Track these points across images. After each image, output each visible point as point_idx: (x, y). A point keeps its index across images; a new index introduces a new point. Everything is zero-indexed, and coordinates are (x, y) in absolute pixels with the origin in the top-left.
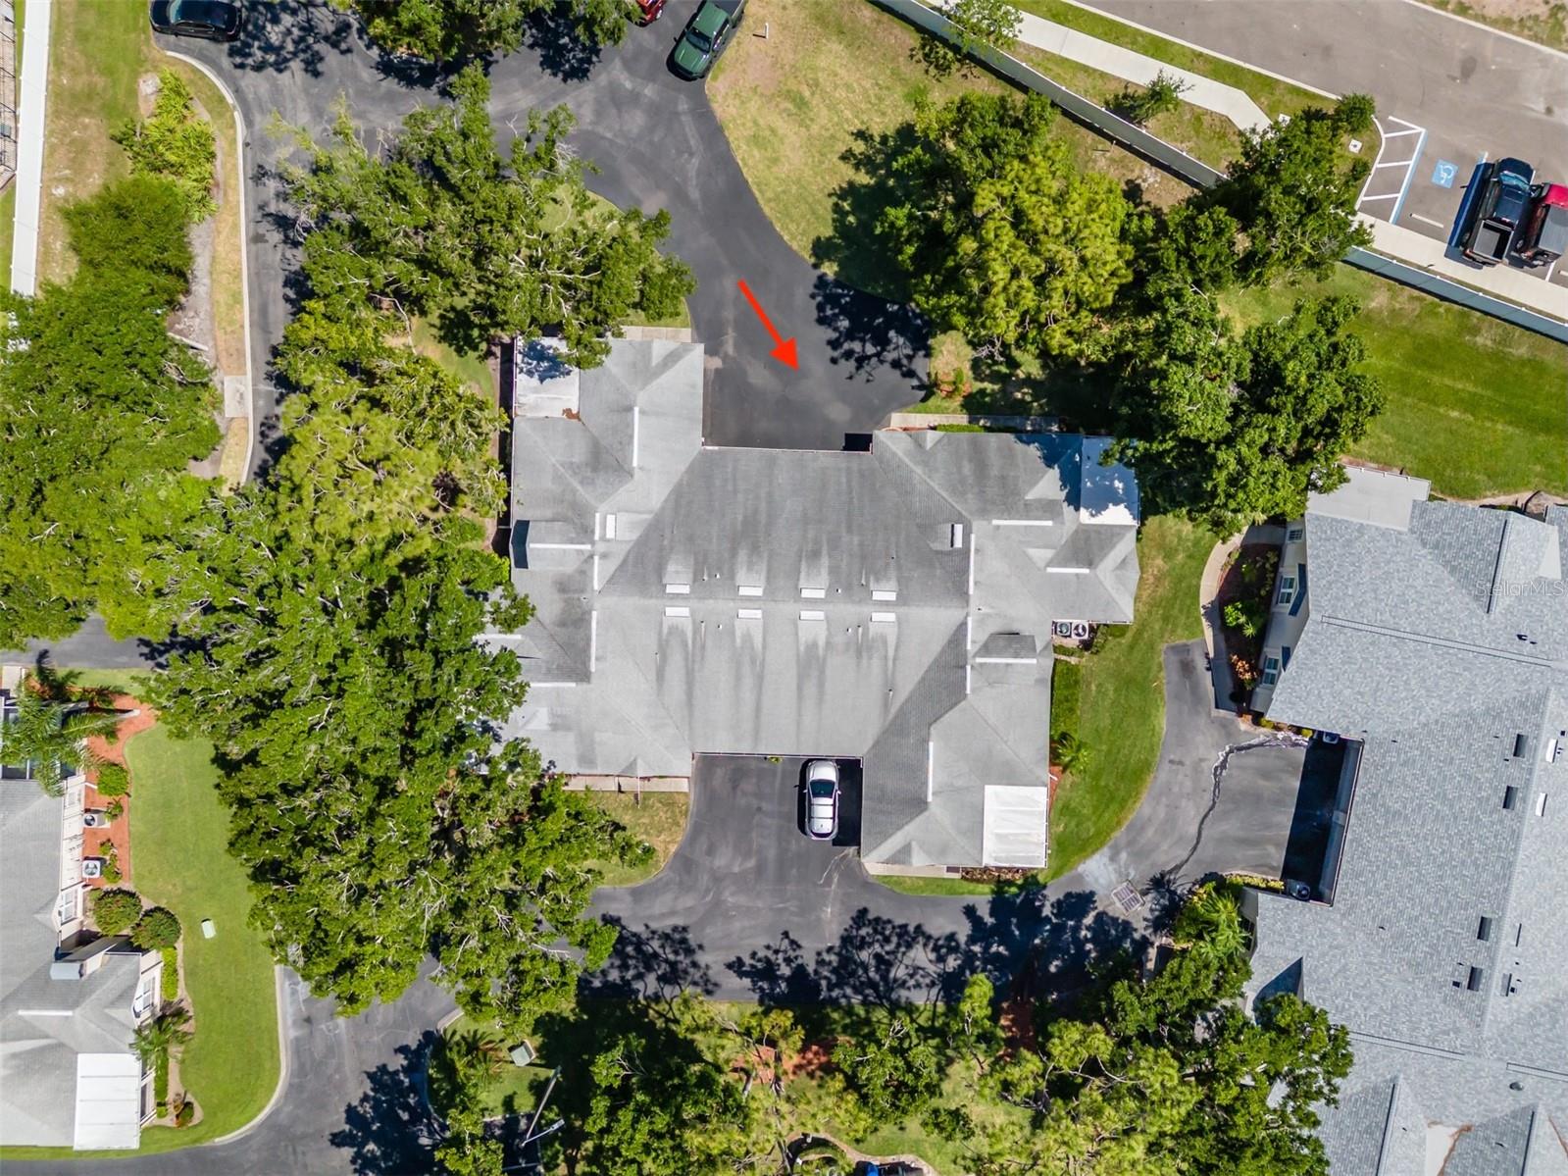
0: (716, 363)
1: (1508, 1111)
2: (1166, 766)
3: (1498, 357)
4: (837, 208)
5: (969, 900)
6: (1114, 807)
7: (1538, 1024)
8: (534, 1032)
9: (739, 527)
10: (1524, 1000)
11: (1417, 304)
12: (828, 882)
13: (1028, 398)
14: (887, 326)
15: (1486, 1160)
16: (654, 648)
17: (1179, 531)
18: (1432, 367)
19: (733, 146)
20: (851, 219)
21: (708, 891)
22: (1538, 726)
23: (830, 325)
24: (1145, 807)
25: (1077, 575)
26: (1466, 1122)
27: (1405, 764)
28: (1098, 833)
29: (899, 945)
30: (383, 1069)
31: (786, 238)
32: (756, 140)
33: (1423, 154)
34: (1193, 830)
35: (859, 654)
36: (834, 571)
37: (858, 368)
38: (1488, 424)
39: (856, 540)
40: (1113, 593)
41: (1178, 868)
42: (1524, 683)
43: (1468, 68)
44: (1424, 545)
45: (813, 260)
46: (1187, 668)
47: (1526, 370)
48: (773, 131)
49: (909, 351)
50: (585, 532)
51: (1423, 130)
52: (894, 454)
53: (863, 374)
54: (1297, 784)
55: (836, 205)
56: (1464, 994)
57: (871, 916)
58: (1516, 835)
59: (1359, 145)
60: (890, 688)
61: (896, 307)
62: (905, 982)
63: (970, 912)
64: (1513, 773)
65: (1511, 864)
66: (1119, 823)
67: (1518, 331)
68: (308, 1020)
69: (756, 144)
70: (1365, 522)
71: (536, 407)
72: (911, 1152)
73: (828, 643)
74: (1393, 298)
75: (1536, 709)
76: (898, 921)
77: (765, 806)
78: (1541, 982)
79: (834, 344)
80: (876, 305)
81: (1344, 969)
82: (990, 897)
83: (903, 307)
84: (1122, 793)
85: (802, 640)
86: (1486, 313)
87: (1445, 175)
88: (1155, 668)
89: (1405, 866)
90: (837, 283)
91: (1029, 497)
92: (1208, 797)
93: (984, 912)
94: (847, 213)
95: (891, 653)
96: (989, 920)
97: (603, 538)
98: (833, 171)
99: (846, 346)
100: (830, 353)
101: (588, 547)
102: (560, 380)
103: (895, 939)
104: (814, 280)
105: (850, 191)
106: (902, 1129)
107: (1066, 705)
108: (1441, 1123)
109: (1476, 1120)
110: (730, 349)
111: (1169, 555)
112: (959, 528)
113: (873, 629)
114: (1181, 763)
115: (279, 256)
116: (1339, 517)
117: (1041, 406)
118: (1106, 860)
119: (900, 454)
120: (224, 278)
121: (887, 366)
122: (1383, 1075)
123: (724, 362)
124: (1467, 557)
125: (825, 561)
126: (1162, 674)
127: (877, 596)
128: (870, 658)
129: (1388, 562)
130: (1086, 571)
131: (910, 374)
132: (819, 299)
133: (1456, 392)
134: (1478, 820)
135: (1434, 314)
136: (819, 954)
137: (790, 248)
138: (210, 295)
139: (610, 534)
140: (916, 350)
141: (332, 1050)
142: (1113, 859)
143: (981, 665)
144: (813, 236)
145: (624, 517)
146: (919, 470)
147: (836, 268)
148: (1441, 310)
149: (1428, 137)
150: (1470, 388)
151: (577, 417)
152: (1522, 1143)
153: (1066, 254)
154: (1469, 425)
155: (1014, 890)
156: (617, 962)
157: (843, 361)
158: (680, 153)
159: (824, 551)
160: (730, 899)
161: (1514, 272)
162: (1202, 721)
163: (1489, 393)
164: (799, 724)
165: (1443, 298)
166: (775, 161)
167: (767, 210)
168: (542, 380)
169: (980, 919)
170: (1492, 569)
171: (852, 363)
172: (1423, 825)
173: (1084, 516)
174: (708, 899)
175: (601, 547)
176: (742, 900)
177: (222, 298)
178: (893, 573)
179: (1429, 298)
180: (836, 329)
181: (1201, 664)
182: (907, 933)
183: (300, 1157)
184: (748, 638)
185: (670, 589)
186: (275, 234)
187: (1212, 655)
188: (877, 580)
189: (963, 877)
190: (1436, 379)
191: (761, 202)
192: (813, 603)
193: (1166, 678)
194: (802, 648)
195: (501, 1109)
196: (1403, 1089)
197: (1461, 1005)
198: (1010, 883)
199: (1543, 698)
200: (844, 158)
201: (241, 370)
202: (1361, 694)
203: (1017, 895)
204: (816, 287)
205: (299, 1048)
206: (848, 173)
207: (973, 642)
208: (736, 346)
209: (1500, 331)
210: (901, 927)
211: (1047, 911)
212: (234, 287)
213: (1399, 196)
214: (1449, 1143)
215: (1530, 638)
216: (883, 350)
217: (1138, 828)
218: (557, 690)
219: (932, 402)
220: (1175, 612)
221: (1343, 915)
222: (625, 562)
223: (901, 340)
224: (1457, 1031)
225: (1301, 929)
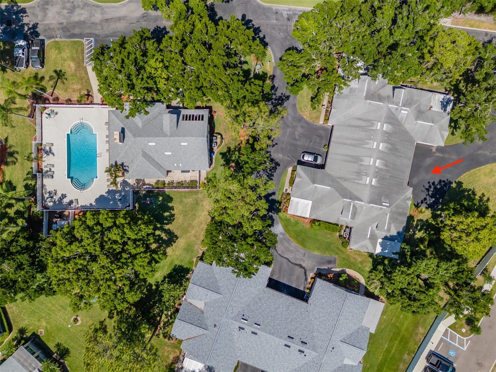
0: (434, 150)
1: (207, 323)
2: (304, 252)
3: (400, 360)
4: (470, 190)
5: (277, 194)
6: (295, 236)
7: (229, 335)
8: (263, 72)
9: (396, 147)
10: (236, 332)
11: (419, 340)
12: (288, 157)
13: (410, 233)
14: (436, 199)
15: (195, 316)
16: (369, 118)
17: (367, 266)
18: (400, 342)
19: (491, 164)
20: (466, 193)
21: (292, 124)
22: (309, 349)
23: (439, 183)
24: (294, 244)
25: (368, 234)
26: (204, 313)
27: (301, 313)
28: (289, 230)
29: (268, 173)
30: (260, 31)
31: (464, 174)
32: (492, 171)
33: (459, 348)
34: (286, 256)
35: (358, 173)
36: (381, 170)
37: (426, 189)
38: (382, 355)
39: (387, 177)
40: (360, 244)
41: (276, 251)
42: (321, 347)
43: (480, 365)
44: (358, 329)
45: (457, 181)
46: (330, 262)
47: (396, 367)
48: (493, 176)
49: (428, 203)
50: (404, 105)
51: (465, 349)
52: (407, 192)
53: (424, 189)
54: (294, 286)
55: (471, 190)
56: (241, 316)
57: (278, 167)
58: (281, 338)
59: (464, 332)
60: (345, 180)
61: (441, 201)
62: (259, 173)
63: (274, 193)
64: (297, 340)
65: (273, 335)
66: (290, 237)
67: (407, 366)
68: (277, 13)
69: (490, 171)
70: (366, 314)
71: (434, 99)
72: (215, 166)
73: (362, 165)
74: (421, 334)
75: (313, 349)
76: (275, 174)
77: (312, 143)
78: (239, 339)
79: (433, 183)
80: (442, 197)
81: (251, 286)
82: (277, 199)
83: (441, 203)
84: (298, 239)
85: (364, 158)
86: (413, 358)
87: (452, 353)
88: (331, 254)
89: (275, 308)
90: (450, 187)
91: (392, 225)
92: (294, 262)
93: (273, 197)
94: (468, 192)
95: (356, 181)
96: (270, 198)
97: (402, 109)
98: (480, 190)
99: (432, 187)
100: (432, 182)
101: (400, 105)
102: (440, 106)
103: (270, 172)
104: (451, 181)
105: (474, 194)
106: (221, 165)
107: (328, 227)
108: (205, 306)
109: (205, 315)
110: (437, 154)
111: (361, 263)
112: (388, 205)
113: (364, 177)
114: (304, 256)
115: (481, 39)
116: (369, 308)
117: (407, 236)
118: (281, 231)
119: (407, 194)
120: (478, 24)
121: (425, 196)
122: (223, 291)
123: (434, 152)
124: (355, 339)
125: (384, 168)
126: (329, 255)
127: (374, 180)
128: (356, 175)
129: (356, 317)
130: (368, 237)
131: (422, 202)
132: (446, 181)
133: (392, 347)
134: (286, 329)
135: (415, 344)
136: (270, 152)
137: (461, 175)
138: (474, 19)
139: (402, 112)
140: (428, 205)
141: (268, 18)
142: (281, 233)
143: (350, 204)
144: (463, 182)
145: (405, 116)
146: (402, 197)
147: (454, 187)
148: (416, 346)
149: (463, 351)
150: (393, 351)
151: (430, 109)
152: (199, 325)
153: (472, 237)
154: (383, 349)
155: (278, 206)
156: (277, 98)
157: (428, 185)
158: (491, 150)
159: (386, 168)
160: (289, 130)
161: (423, 367)
162: (315, 264)
163: (391, 356)
164: (338, 154)
165: (419, 347)
166: (485, 175)
167: (472, 170)
168: (441, 102)
169: (271, 196)
170: (351, 344)
171: (427, 187)
172: (285, 314)
173: (380, 240)
174: (290, 124)
175: (400, 108)
176: (288, 133)
177: (472, 22)
178: (378, 185)
179: (420, 344)
180: (437, 185)
181: (330, 266)
182: (271, 176)
183: (241, 4)
184: (367, 144)
185: (385, 125)
186: (487, 39)
187: (332, 269)
188: (377, 181)
189: (283, 193)
190: (397, 342)
191: (475, 169)
192: (375, 162)
193: (328, 255)
194: (362, 158)
195: (245, 60)
196: (218, 296)
197: (238, 315)
198: (280, 205)
199: (316, 351)
200: (483, 194)
201: (452, 24)
202: (322, 305)
203: (276, 207)
204: (450, 181)
205: (270, 9)
206: (479, 194)
207: (357, 203)
208: (437, 156)
209: (408, 361)
210: (273, 175)
211: (270, 214)
212: (475, 26)
213: (449, 340)
214: (199, 307)
215: (333, 350)
216: (430, 196)
217: (288, 241)
218: (364, 91)
219: (413, 206)
220: (345, 262)
221: (263, 290)
222: (393, 114)
223: (431, 201)
224: (232, 313)
225: (262, 277)
